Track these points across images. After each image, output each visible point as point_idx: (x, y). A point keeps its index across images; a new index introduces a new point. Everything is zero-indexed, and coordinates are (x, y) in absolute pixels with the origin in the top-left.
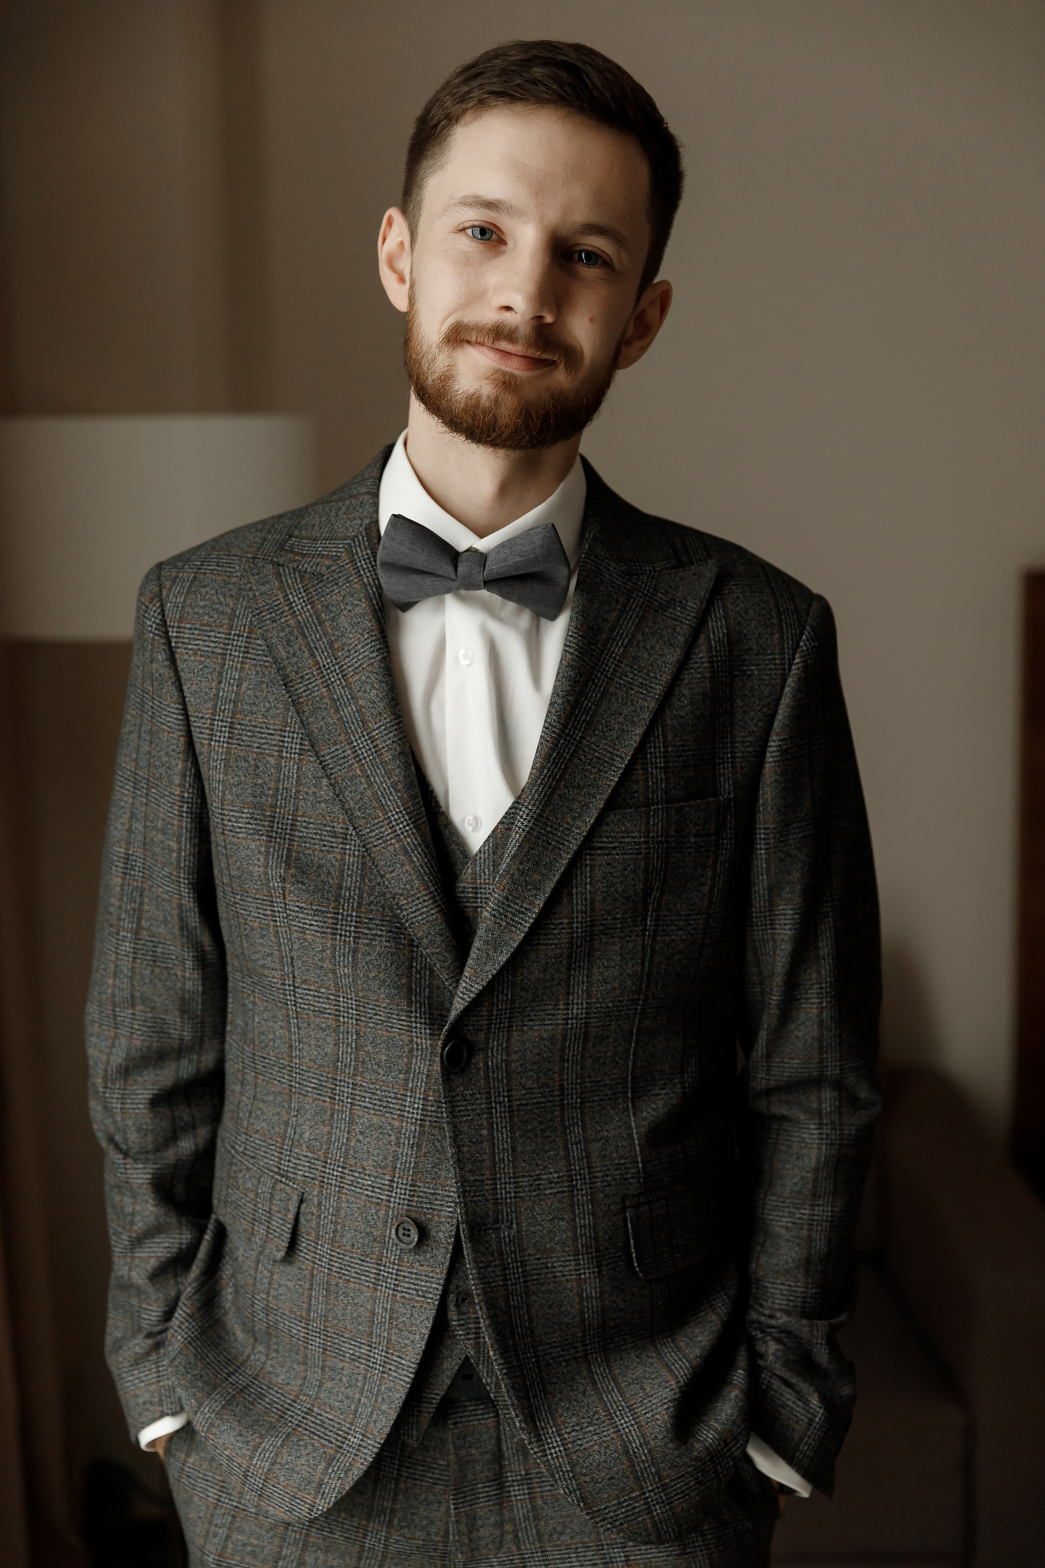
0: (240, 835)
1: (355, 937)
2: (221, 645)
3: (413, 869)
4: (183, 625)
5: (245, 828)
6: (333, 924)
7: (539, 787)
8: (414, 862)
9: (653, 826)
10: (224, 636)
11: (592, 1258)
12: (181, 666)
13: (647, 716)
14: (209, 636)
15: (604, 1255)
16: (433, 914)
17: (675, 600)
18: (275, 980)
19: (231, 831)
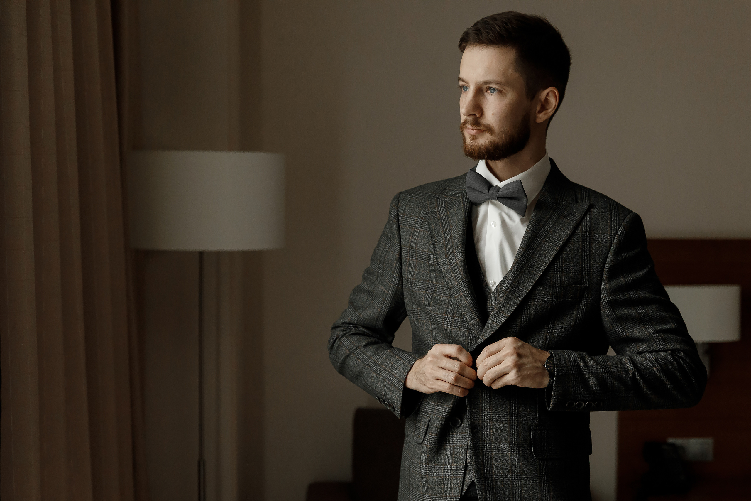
0: (417, 290)
1: (450, 326)
2: (415, 224)
3: (468, 303)
4: (404, 216)
5: (419, 287)
6: (444, 321)
7: (512, 273)
8: (468, 300)
9: (555, 293)
10: (416, 220)
11: (516, 446)
12: (401, 230)
13: (555, 252)
14: (411, 220)
15: (521, 446)
16: (475, 318)
17: (572, 214)
18: (430, 342)
19: (414, 289)
